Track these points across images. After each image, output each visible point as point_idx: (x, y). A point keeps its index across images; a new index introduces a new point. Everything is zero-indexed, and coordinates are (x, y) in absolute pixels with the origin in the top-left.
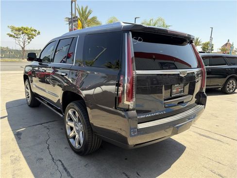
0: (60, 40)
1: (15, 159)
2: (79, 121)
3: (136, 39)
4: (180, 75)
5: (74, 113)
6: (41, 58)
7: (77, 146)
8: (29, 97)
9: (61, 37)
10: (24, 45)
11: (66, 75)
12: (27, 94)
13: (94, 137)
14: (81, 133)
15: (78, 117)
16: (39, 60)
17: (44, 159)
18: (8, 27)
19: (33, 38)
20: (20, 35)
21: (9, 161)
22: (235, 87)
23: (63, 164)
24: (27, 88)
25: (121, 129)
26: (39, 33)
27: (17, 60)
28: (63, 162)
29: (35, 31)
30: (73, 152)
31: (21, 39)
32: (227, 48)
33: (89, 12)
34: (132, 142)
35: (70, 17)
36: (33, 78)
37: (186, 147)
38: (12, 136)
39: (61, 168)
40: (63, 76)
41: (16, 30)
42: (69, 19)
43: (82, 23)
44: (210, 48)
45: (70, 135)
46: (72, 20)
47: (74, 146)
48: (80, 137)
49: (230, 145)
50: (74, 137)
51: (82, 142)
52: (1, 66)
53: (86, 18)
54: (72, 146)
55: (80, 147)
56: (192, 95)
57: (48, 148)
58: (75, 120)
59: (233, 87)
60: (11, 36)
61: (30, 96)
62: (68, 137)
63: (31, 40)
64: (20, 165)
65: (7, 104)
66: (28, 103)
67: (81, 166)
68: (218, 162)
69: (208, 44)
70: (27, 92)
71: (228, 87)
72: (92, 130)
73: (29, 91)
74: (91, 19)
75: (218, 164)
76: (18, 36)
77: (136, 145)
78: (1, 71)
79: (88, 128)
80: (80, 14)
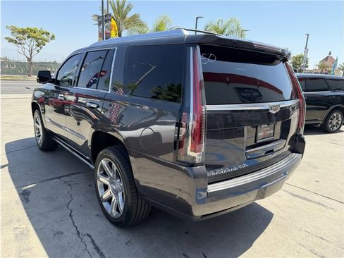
0: (87, 53)
1: (22, 233)
2: (118, 176)
3: (207, 57)
4: (270, 111)
5: (110, 164)
6: (59, 79)
7: (114, 213)
8: (39, 136)
9: (89, 48)
10: (31, 55)
11: (98, 107)
12: (37, 131)
13: (140, 202)
14: (120, 194)
15: (117, 171)
16: (55, 82)
17: (66, 233)
18: (7, 27)
19: (44, 45)
20: (25, 39)
21: (12, 237)
22: (340, 123)
23: (93, 241)
24: (37, 123)
25: (180, 190)
26: (53, 37)
27: (21, 77)
28: (93, 237)
29: (48, 34)
30: (108, 223)
31: (26, 46)
32: (328, 63)
33: (128, 7)
34: (198, 211)
35: (101, 15)
36: (46, 106)
37: (272, 215)
38: (16, 196)
39: (90, 246)
40: (93, 108)
41: (19, 32)
42: (99, 17)
43: (118, 24)
44: (304, 64)
45: (104, 197)
46: (103, 20)
47: (110, 212)
48: (119, 200)
49: (335, 211)
50: (109, 200)
51: (122, 207)
52: (2, 85)
53: (124, 17)
54: (108, 213)
55: (119, 215)
56: (286, 139)
57: (70, 216)
58: (111, 175)
59: (337, 123)
60: (11, 41)
61: (41, 134)
62: (100, 200)
63: (41, 48)
64: (29, 243)
65: (7, 146)
66: (38, 145)
67: (121, 244)
68: (320, 238)
69: (300, 57)
70: (37, 129)
71: (331, 123)
72: (137, 191)
73: (40, 127)
74: (131, 18)
75: (321, 240)
76: (23, 41)
77: (204, 216)
78: (2, 94)
79: (131, 189)
80: (114, 9)
